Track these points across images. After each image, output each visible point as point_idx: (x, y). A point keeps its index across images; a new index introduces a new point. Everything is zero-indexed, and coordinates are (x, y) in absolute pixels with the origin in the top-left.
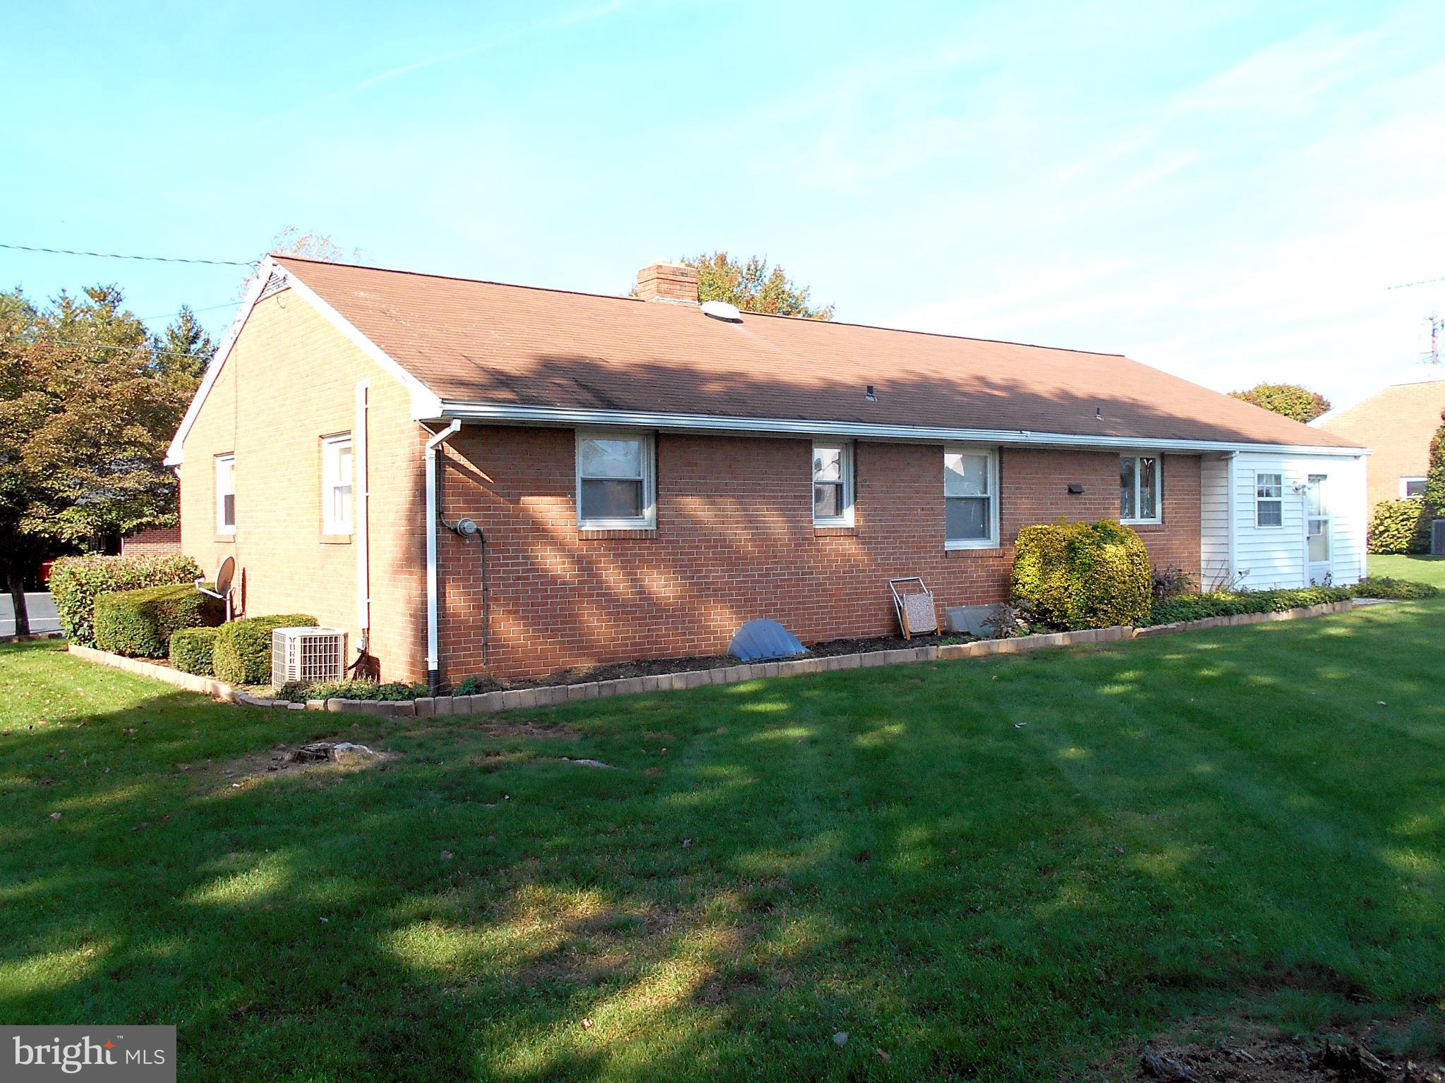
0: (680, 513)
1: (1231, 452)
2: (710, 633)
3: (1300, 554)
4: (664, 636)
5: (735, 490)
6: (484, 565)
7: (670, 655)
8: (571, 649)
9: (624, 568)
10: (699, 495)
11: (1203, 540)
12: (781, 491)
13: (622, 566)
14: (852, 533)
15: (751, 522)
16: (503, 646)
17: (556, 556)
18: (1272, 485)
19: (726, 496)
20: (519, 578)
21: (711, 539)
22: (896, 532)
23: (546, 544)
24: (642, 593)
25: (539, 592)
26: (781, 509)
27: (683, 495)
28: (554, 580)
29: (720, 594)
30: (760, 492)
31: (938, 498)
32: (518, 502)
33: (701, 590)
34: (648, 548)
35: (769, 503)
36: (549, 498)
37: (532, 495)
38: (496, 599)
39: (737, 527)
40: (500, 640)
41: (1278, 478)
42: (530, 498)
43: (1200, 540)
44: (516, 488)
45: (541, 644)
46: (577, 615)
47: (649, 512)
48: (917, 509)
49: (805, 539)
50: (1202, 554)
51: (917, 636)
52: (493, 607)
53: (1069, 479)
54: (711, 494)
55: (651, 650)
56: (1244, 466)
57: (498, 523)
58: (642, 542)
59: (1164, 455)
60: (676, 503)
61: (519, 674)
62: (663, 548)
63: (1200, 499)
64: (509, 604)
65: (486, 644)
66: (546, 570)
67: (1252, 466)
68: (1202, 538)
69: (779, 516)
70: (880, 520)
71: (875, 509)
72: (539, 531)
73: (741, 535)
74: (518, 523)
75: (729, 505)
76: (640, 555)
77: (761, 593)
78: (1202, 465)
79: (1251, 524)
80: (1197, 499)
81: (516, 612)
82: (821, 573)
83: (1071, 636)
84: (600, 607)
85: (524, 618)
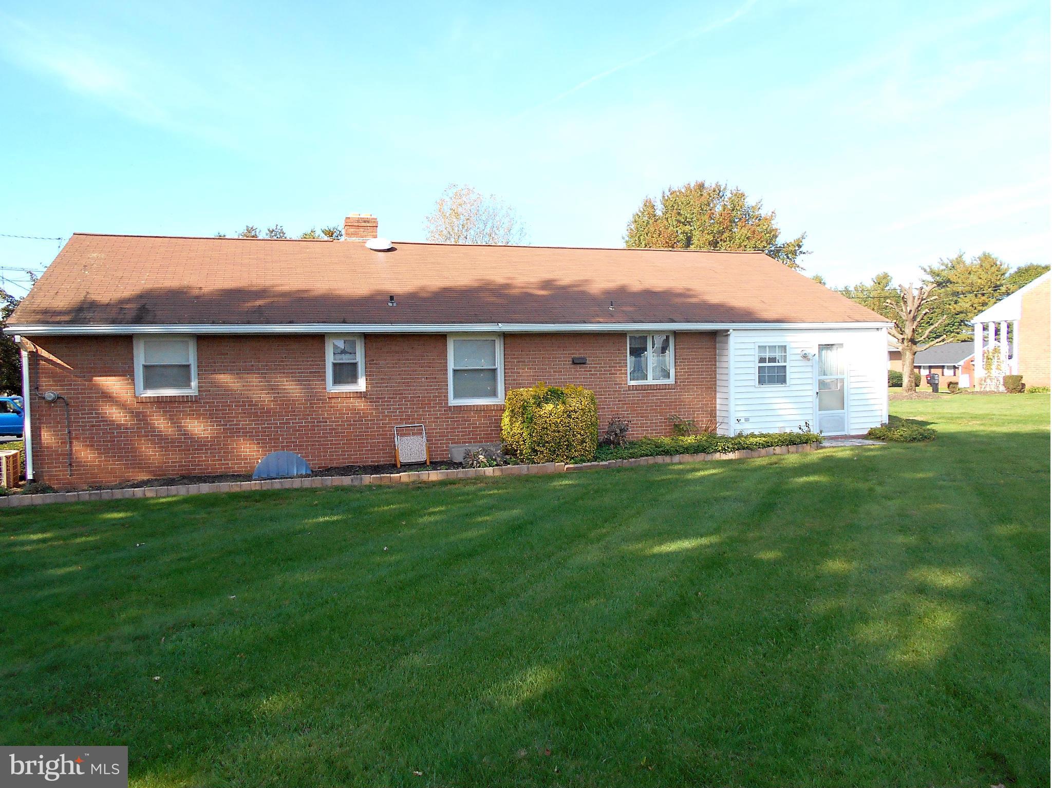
0: (215, 385)
1: (728, 331)
2: (242, 459)
3: (810, 405)
4: (204, 461)
5: (259, 369)
6: (68, 419)
7: (210, 473)
8: (134, 468)
9: (170, 419)
10: (229, 373)
11: (718, 395)
12: (298, 369)
13: (170, 418)
14: (359, 395)
15: (273, 389)
16: (83, 466)
17: (120, 412)
18: (777, 354)
19: (251, 373)
20: (93, 426)
21: (240, 401)
22: (402, 394)
23: (112, 405)
24: (186, 435)
25: (108, 434)
26: (299, 381)
27: (217, 374)
28: (119, 426)
29: (248, 434)
30: (280, 369)
31: (441, 370)
32: (91, 380)
33: (233, 432)
34: (190, 407)
35: (286, 377)
36: (114, 378)
37: (101, 376)
38: (77, 438)
39: (261, 393)
40: (81, 462)
41: (784, 348)
42: (100, 378)
43: (715, 394)
44: (90, 372)
45: (111, 465)
46: (137, 448)
47: (194, 384)
48: (421, 378)
49: (316, 399)
50: (717, 405)
51: (407, 465)
52: (75, 443)
53: (573, 354)
54: (238, 372)
55: (195, 469)
56: (740, 340)
57: (78, 393)
58: (184, 403)
59: (676, 333)
60: (211, 379)
61: (94, 482)
62: (202, 407)
63: (716, 365)
64: (86, 441)
65: (70, 465)
66: (113, 421)
67: (756, 339)
68: (718, 394)
69: (297, 385)
70: (387, 387)
71: (382, 379)
72: (107, 397)
73: (264, 398)
74: (91, 393)
75: (254, 380)
76: (183, 411)
77: (283, 435)
78: (717, 340)
79: (752, 383)
80: (713, 365)
81: (92, 446)
82: (333, 422)
83: (502, 470)
84: (153, 442)
85: (97, 449)
